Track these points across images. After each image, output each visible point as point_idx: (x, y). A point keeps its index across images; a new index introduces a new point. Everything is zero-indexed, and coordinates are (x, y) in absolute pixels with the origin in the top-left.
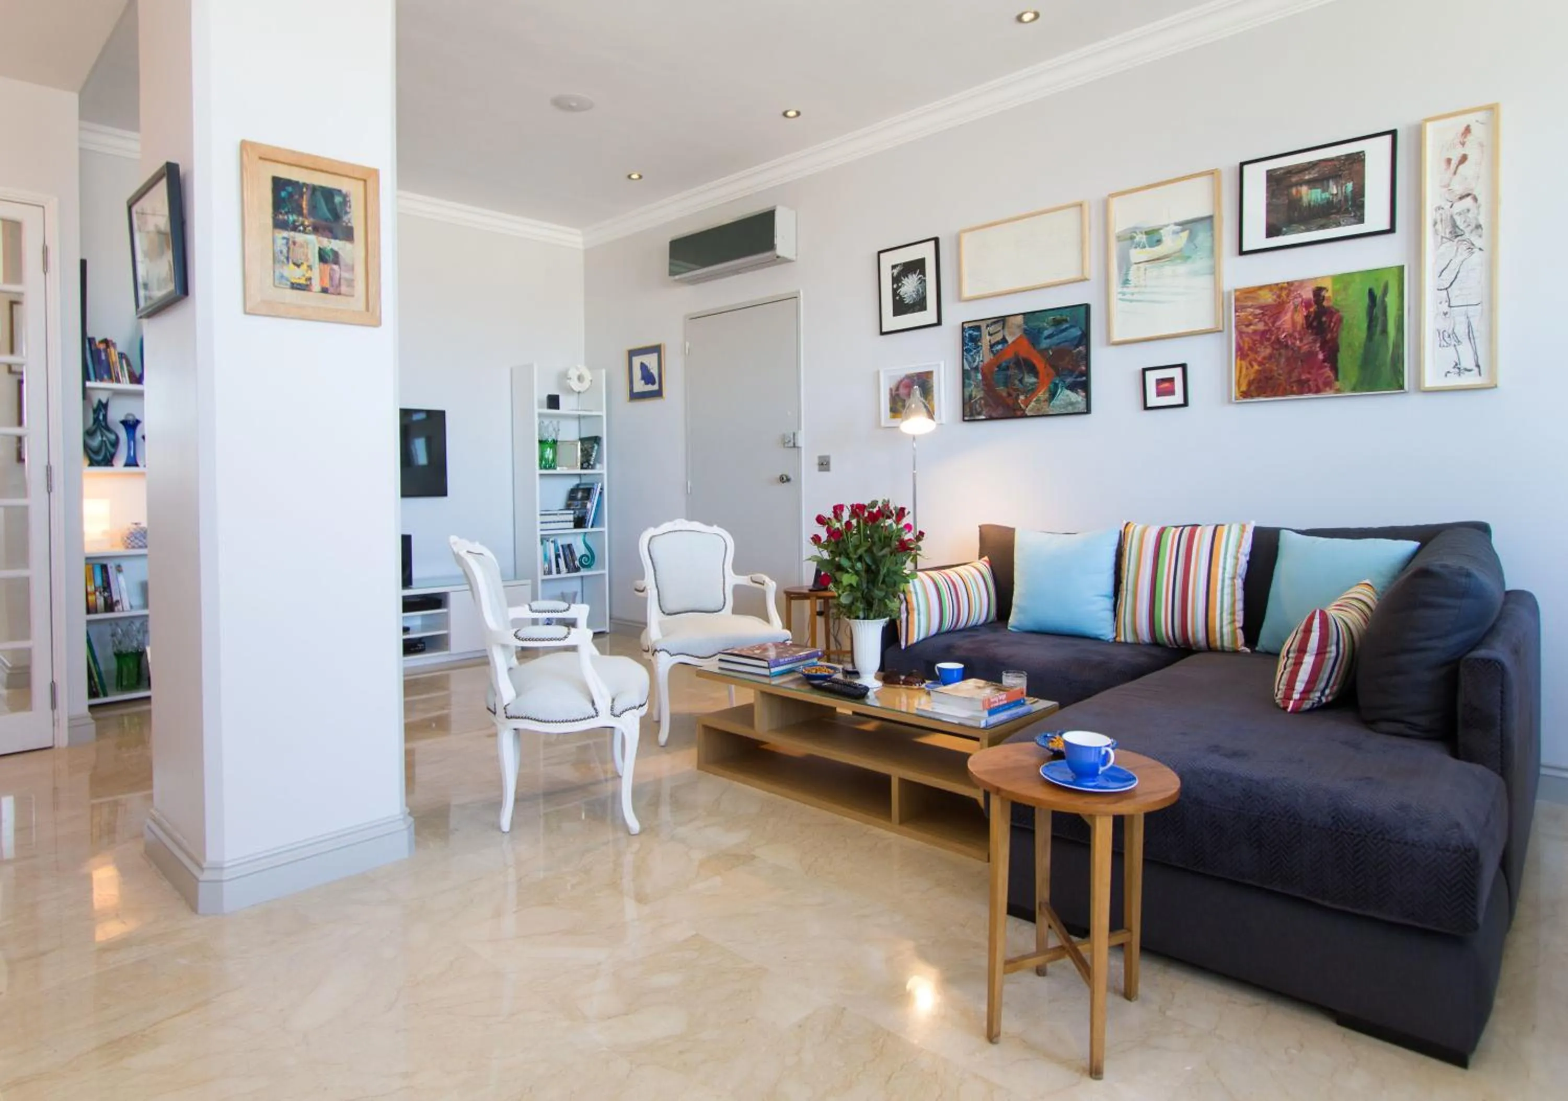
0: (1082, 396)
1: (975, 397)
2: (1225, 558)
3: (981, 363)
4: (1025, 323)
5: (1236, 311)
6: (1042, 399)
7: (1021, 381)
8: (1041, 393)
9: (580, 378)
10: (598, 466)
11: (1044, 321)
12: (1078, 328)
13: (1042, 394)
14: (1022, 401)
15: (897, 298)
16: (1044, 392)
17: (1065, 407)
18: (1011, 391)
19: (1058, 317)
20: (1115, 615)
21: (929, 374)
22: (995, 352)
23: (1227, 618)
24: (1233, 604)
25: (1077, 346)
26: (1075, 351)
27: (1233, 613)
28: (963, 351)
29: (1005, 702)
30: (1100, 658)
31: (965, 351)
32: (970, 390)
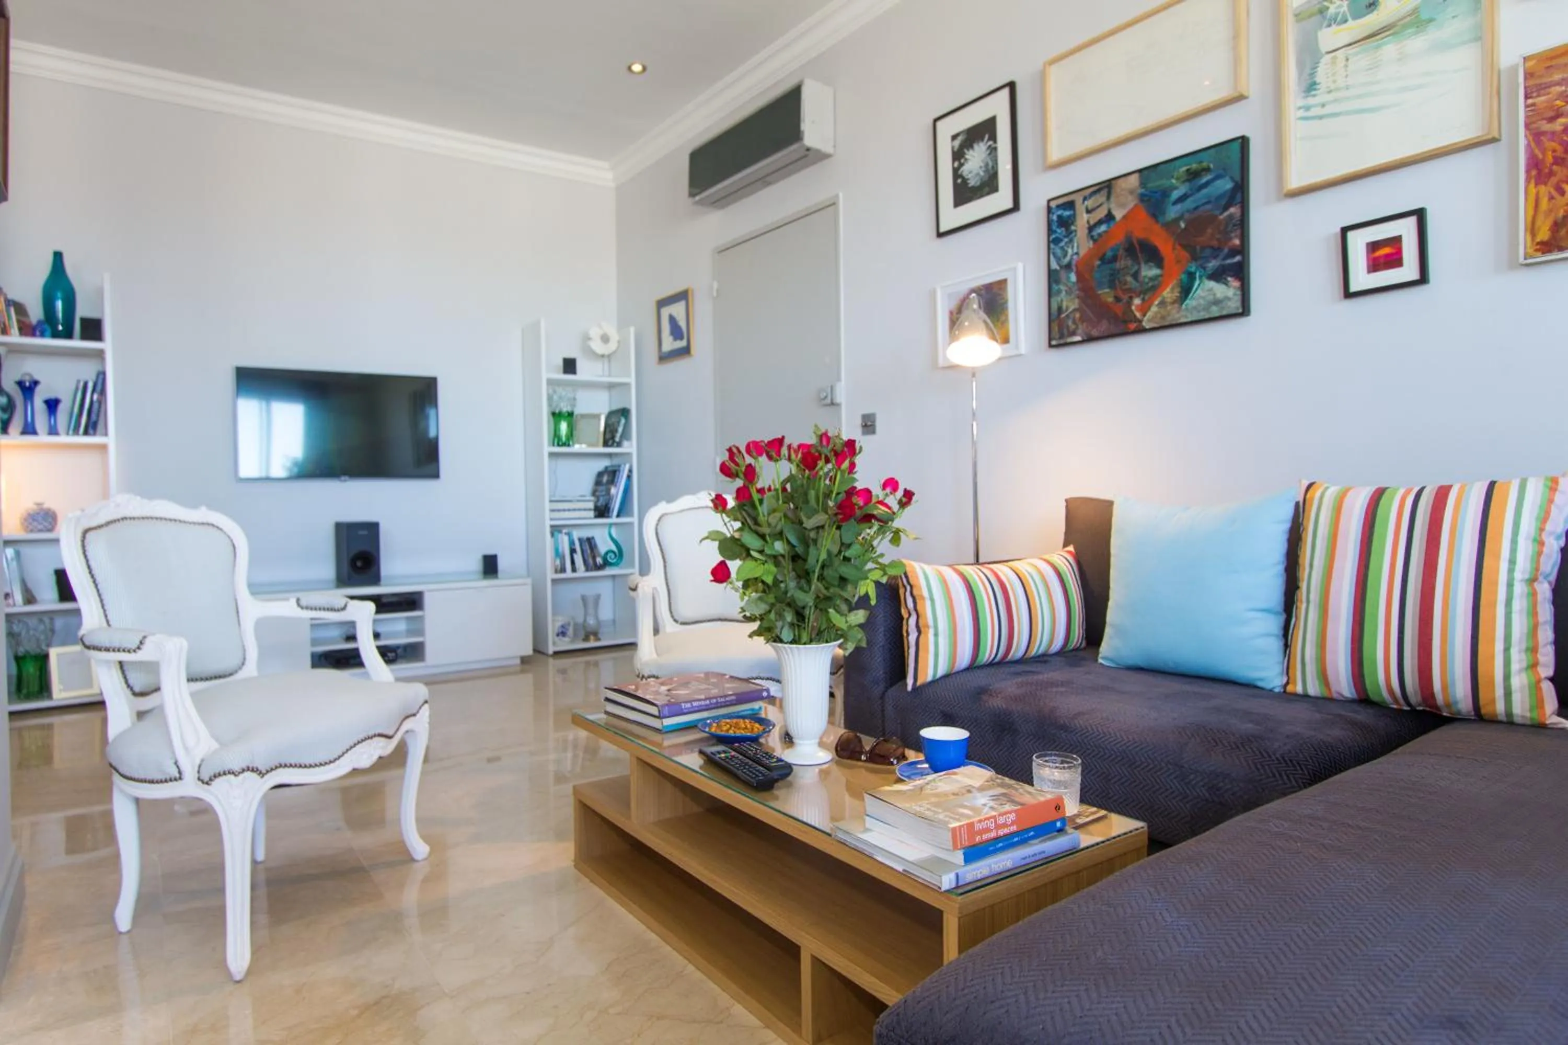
0: (1235, 288)
1: (1067, 308)
2: (1514, 542)
3: (1075, 257)
4: (1143, 184)
5: (1527, 97)
6: (1169, 300)
7: (1136, 276)
8: (1168, 289)
9: (605, 339)
10: (625, 443)
11: (1173, 177)
12: (1227, 178)
13: (1169, 293)
14: (1137, 307)
15: (959, 181)
16: (1173, 289)
17: (1207, 309)
18: (1120, 294)
19: (1194, 166)
20: (1287, 646)
21: (1002, 284)
22: (1096, 237)
23: (1518, 659)
24: (1533, 631)
25: (1226, 208)
26: (1221, 217)
27: (1533, 650)
28: (1049, 242)
29: (1014, 828)
30: (1248, 727)
31: (1053, 241)
32: (1059, 299)
